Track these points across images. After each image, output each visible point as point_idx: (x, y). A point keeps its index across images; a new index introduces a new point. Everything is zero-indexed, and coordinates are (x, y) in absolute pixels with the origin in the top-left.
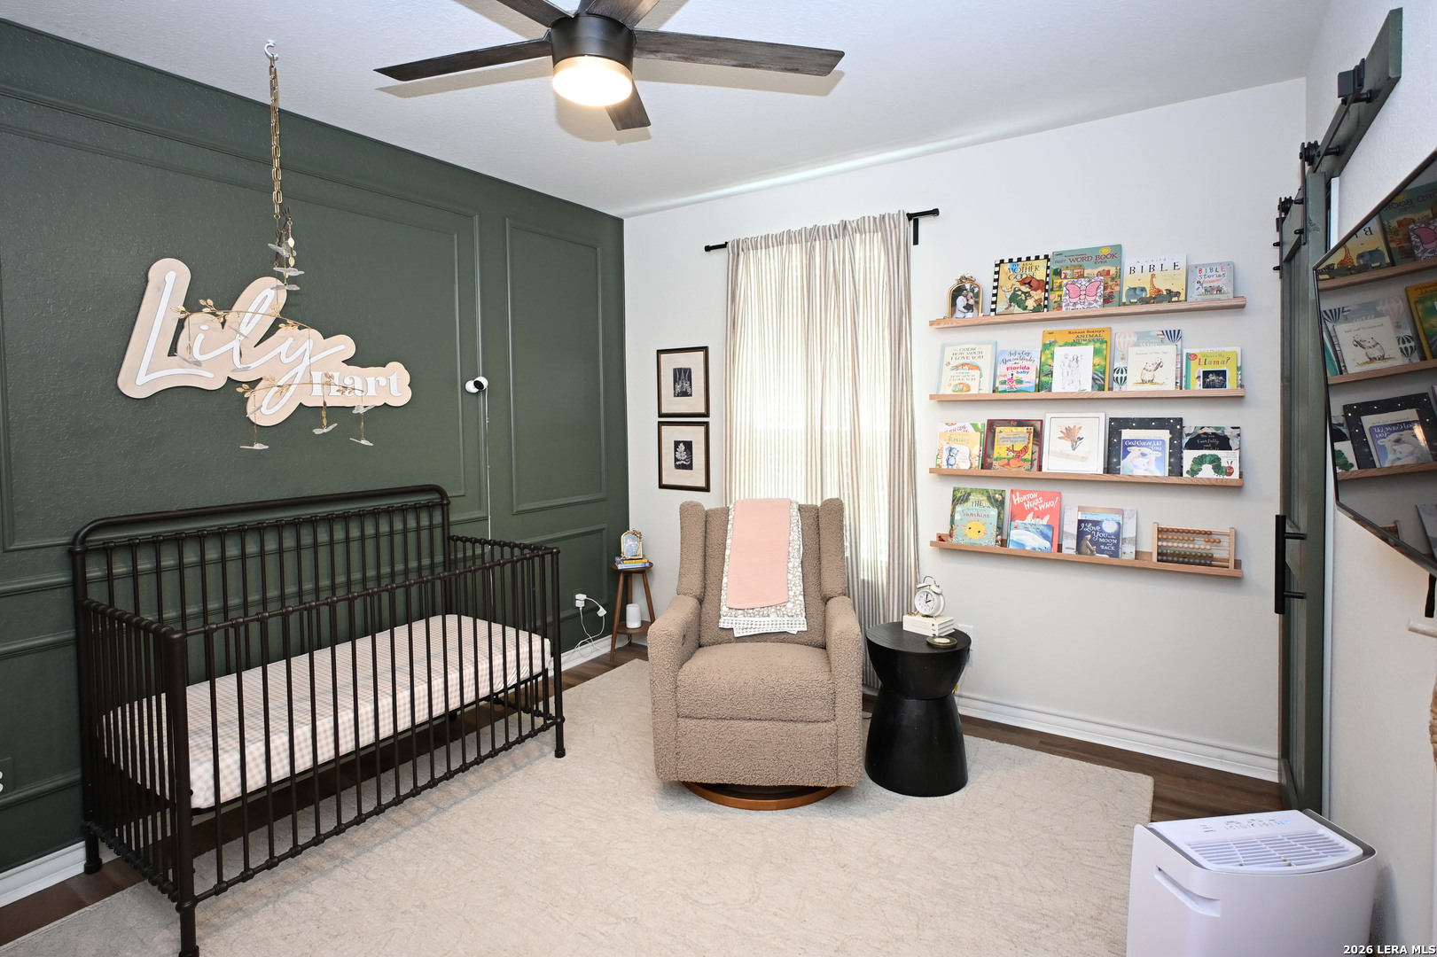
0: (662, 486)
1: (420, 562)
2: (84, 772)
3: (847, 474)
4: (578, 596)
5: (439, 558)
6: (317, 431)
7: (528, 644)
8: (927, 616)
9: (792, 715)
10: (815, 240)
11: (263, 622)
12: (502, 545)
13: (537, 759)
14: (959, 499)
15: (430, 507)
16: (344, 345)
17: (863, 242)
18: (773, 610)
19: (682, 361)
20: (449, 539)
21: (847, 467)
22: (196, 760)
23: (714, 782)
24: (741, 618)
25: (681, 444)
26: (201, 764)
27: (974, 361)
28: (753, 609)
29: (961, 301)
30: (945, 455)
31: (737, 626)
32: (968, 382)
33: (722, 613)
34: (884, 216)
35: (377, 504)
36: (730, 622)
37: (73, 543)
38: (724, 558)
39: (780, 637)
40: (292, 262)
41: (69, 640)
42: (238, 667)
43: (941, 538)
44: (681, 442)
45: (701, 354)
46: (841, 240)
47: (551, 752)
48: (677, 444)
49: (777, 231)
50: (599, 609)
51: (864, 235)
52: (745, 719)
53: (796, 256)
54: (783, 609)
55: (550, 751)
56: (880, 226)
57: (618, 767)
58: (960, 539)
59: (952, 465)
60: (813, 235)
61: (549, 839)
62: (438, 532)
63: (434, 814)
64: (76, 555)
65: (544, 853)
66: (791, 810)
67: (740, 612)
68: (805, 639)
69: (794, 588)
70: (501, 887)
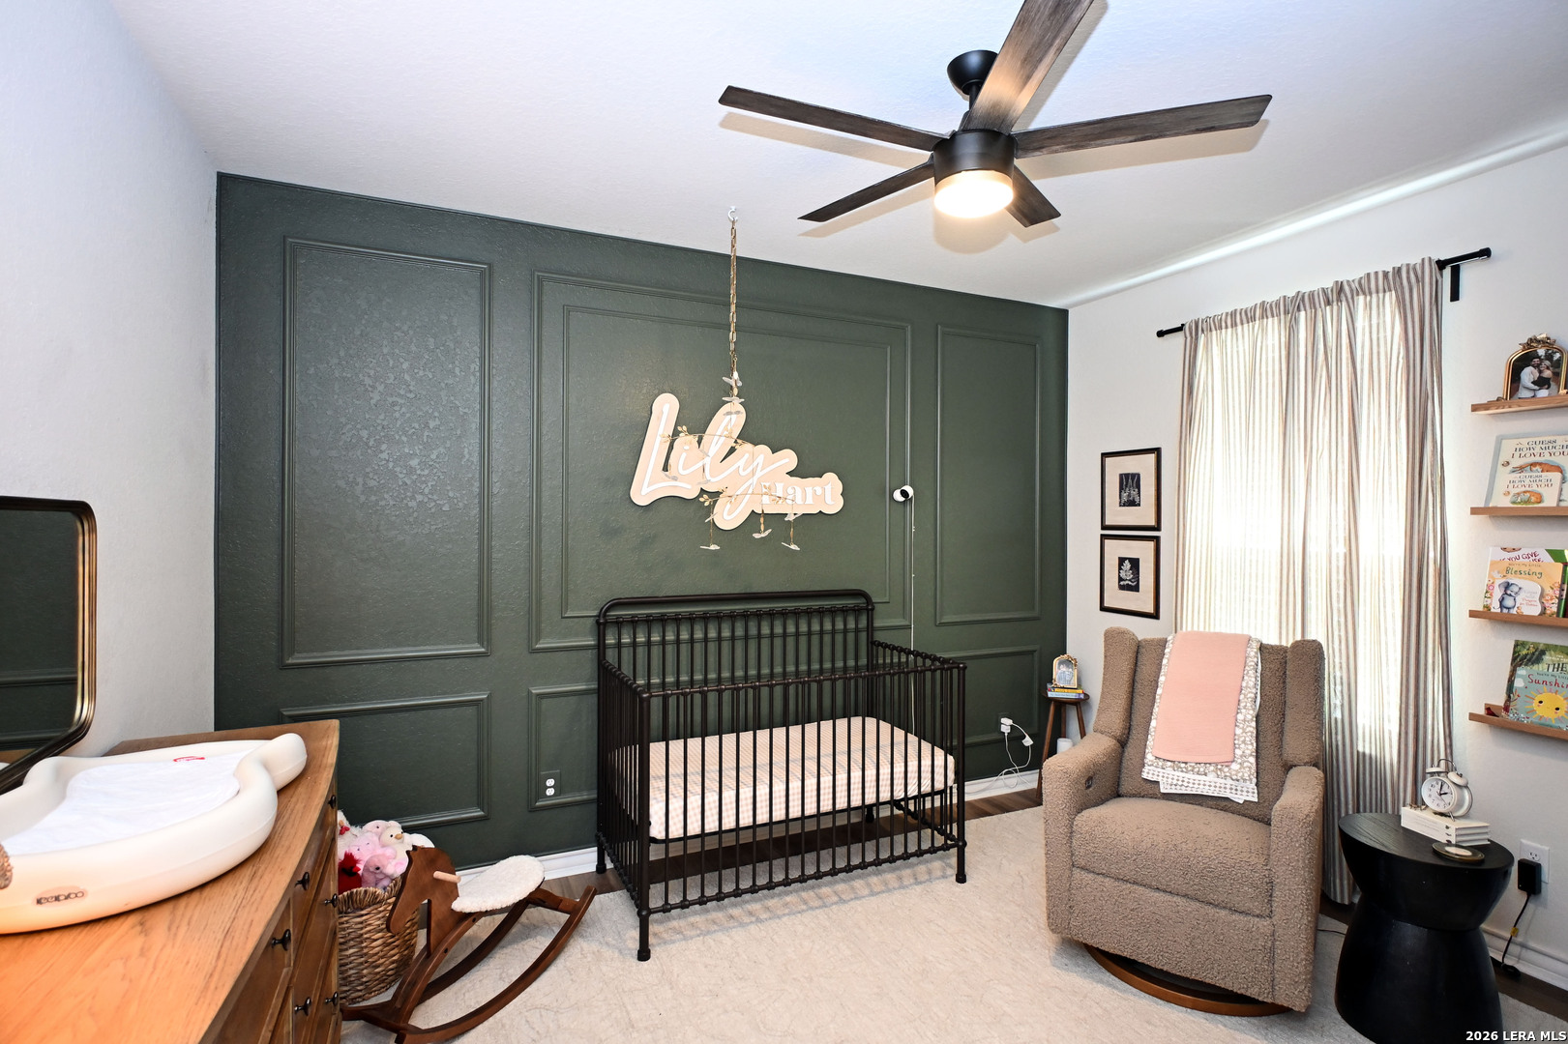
0: (1103, 609)
1: (845, 663)
2: (598, 793)
3: (1339, 611)
4: (1003, 720)
5: (863, 661)
6: (757, 536)
7: (930, 758)
8: (1442, 814)
9: (1211, 897)
10: (1299, 309)
11: (704, 695)
12: (925, 657)
13: (938, 878)
14: (1523, 657)
15: (857, 611)
16: (788, 459)
17: (1368, 306)
18: (1212, 768)
19: (1130, 465)
20: (873, 644)
21: (1338, 602)
22: (655, 799)
23: (1112, 951)
24: (1169, 771)
25: (1127, 562)
26: (658, 802)
27: (1553, 458)
28: (1186, 763)
29: (1528, 375)
30: (1498, 593)
31: (1165, 779)
32: (1539, 490)
33: (1146, 761)
34: (1399, 269)
35: (797, 604)
36: (1156, 773)
37: (599, 616)
38: (1154, 698)
39: (1221, 804)
40: (736, 391)
41: (594, 689)
42: (685, 734)
43: (1490, 711)
44: (1126, 559)
45: (1152, 457)
46: (1335, 307)
47: (952, 876)
48: (1122, 561)
49: (1248, 304)
50: (1025, 737)
51: (1368, 298)
52: (1150, 887)
53: (1273, 331)
54: (1226, 769)
55: (952, 872)
56: (1394, 283)
57: (1017, 908)
58: (1519, 713)
59: (1509, 608)
60: (1292, 307)
61: (931, 958)
62: (863, 636)
63: (836, 903)
64: (602, 624)
65: (924, 970)
66: (1212, 1015)
67: (1169, 764)
68: (1256, 812)
69: (1242, 746)
70: (878, 987)
